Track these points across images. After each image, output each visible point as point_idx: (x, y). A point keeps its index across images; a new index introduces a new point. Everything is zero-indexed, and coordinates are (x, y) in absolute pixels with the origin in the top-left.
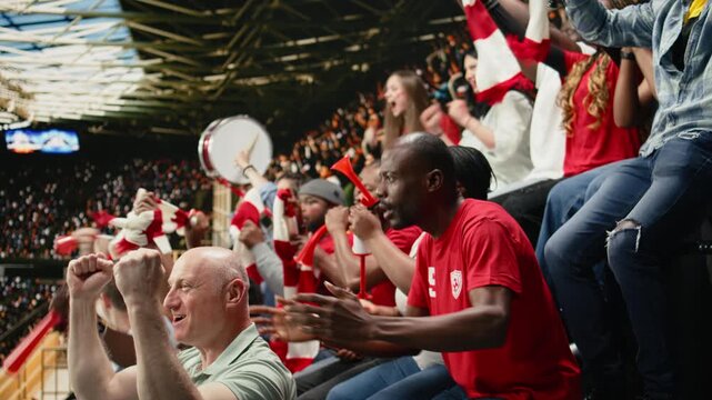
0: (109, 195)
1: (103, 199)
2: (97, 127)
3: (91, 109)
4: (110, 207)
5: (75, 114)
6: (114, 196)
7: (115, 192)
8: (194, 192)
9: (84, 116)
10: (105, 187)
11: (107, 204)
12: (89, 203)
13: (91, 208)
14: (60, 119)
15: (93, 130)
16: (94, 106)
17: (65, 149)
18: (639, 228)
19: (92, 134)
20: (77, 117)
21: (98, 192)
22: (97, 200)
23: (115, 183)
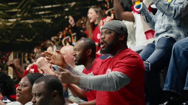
8: (4, 64)
18: (150, 63)
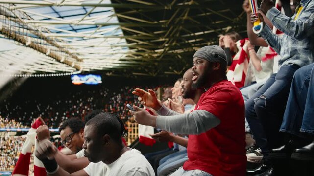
0: (115, 102)
1: (112, 104)
2: (109, 73)
3: (107, 65)
4: (115, 107)
5: (100, 67)
6: (117, 102)
7: (117, 100)
9: (104, 68)
10: (113, 99)
11: (114, 106)
12: (106, 106)
13: (107, 108)
14: (94, 70)
15: (108, 74)
16: (108, 64)
17: (95, 82)
18: (266, 99)
19: (107, 76)
20: (101, 69)
21: (110, 101)
22: (110, 104)
23: (117, 97)
